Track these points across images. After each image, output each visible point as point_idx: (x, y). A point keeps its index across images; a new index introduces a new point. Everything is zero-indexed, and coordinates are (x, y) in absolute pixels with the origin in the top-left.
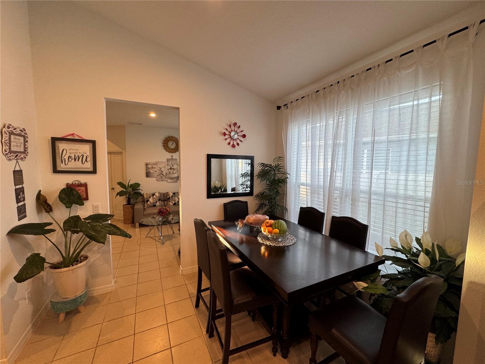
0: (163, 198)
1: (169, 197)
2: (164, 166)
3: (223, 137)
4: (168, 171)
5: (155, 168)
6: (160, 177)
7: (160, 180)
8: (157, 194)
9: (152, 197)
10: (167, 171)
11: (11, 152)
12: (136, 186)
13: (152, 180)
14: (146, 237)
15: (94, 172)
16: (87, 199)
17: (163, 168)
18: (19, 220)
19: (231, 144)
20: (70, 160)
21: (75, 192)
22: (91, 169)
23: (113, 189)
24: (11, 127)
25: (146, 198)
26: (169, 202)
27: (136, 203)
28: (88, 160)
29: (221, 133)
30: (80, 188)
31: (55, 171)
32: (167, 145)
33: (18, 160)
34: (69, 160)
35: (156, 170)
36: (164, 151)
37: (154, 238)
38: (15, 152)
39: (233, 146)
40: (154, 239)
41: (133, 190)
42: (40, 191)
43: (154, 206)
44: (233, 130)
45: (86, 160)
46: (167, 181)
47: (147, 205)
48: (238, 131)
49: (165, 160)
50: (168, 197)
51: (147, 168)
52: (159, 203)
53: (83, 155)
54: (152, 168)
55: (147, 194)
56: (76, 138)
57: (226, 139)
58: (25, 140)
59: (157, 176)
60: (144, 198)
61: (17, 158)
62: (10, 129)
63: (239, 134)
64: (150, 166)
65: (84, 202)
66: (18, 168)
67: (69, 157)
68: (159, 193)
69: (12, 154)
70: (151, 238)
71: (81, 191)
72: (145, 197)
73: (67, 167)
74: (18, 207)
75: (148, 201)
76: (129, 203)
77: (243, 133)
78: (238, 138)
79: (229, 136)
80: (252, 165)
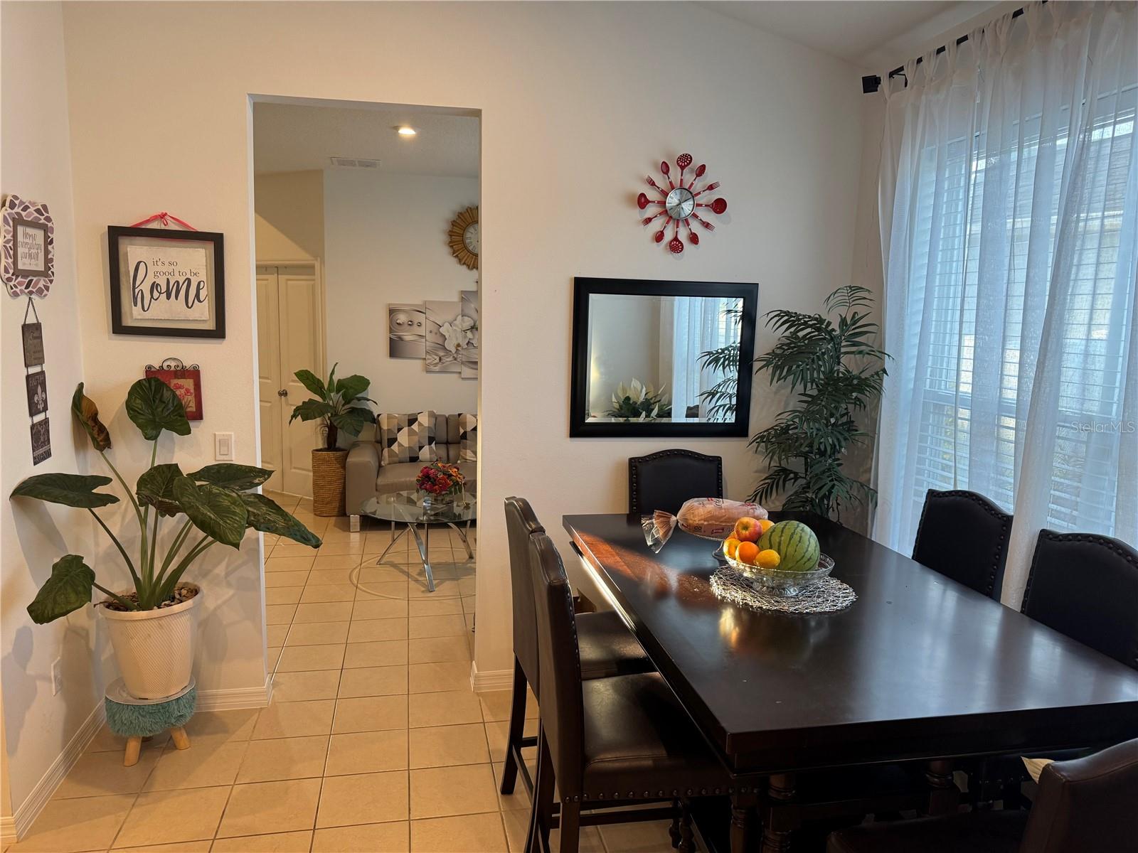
0: (442, 435)
1: (465, 433)
2: (450, 318)
3: (637, 214)
4: (466, 337)
5: (420, 325)
6: (438, 359)
7: (437, 368)
8: (424, 420)
9: (406, 429)
10: (460, 336)
11: (17, 273)
12: (355, 387)
13: (409, 368)
14: (379, 563)
15: (218, 332)
16: (198, 416)
17: (447, 325)
18: (35, 464)
19: (668, 236)
20: (156, 294)
21: (167, 394)
22: (211, 325)
23: (284, 394)
24: (17, 202)
25: (388, 430)
26: (464, 450)
27: (355, 445)
28: (203, 294)
29: (627, 198)
30: (181, 382)
31: (119, 328)
32: (463, 241)
33: (32, 296)
34: (152, 297)
35: (422, 331)
36: (453, 261)
37: (405, 568)
38: (26, 274)
39: (676, 246)
40: (403, 572)
41: (347, 399)
42: (81, 385)
43: (414, 459)
44: (677, 183)
45: (197, 296)
46: (460, 373)
47: (389, 457)
48: (699, 185)
49: (455, 298)
50: (462, 431)
51: (393, 326)
52: (431, 450)
53: (189, 280)
54: (411, 324)
55: (390, 417)
56: (173, 226)
57: (648, 221)
58: (46, 237)
59: (427, 352)
60: (380, 429)
61: (30, 289)
62: (16, 210)
63: (699, 199)
64: (402, 318)
65: (192, 424)
66: (31, 320)
67: (154, 286)
68: (432, 414)
69: (19, 279)
70: (394, 565)
71: (183, 391)
72: (385, 427)
73: (147, 315)
74: (33, 427)
75: (392, 441)
76: (331, 443)
77: (715, 195)
78: (695, 216)
79: (660, 210)
80: (748, 319)
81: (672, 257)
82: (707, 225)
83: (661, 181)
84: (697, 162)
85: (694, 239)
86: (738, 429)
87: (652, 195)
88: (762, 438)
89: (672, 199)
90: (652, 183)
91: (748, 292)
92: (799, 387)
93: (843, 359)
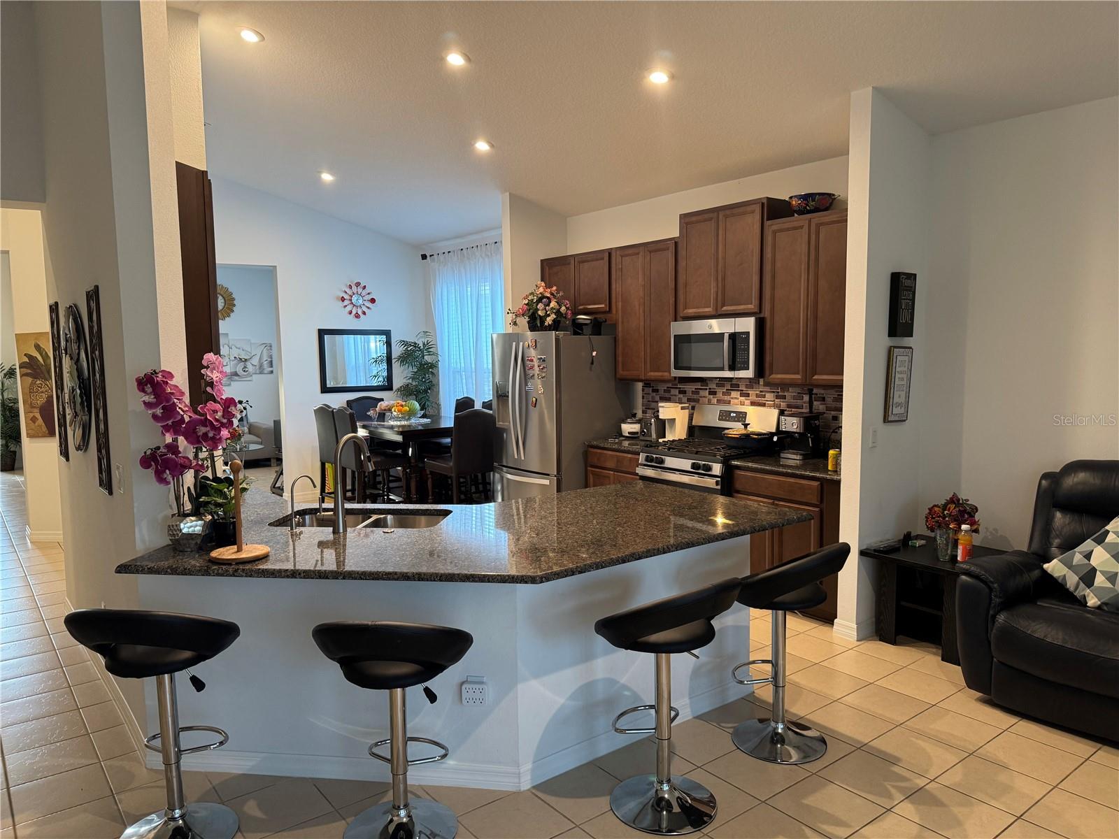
3: (341, 304)
19: (354, 312)
29: (337, 298)
39: (357, 316)
44: (355, 292)
48: (364, 293)
57: (346, 307)
63: (365, 298)
77: (370, 297)
78: (364, 304)
79: (349, 302)
80: (389, 344)
81: (356, 320)
82: (368, 308)
83: (349, 292)
84: (362, 285)
85: (364, 313)
86: (388, 387)
87: (346, 297)
88: (398, 390)
89: (354, 299)
90: (346, 292)
91: (387, 333)
92: (410, 368)
93: (426, 357)
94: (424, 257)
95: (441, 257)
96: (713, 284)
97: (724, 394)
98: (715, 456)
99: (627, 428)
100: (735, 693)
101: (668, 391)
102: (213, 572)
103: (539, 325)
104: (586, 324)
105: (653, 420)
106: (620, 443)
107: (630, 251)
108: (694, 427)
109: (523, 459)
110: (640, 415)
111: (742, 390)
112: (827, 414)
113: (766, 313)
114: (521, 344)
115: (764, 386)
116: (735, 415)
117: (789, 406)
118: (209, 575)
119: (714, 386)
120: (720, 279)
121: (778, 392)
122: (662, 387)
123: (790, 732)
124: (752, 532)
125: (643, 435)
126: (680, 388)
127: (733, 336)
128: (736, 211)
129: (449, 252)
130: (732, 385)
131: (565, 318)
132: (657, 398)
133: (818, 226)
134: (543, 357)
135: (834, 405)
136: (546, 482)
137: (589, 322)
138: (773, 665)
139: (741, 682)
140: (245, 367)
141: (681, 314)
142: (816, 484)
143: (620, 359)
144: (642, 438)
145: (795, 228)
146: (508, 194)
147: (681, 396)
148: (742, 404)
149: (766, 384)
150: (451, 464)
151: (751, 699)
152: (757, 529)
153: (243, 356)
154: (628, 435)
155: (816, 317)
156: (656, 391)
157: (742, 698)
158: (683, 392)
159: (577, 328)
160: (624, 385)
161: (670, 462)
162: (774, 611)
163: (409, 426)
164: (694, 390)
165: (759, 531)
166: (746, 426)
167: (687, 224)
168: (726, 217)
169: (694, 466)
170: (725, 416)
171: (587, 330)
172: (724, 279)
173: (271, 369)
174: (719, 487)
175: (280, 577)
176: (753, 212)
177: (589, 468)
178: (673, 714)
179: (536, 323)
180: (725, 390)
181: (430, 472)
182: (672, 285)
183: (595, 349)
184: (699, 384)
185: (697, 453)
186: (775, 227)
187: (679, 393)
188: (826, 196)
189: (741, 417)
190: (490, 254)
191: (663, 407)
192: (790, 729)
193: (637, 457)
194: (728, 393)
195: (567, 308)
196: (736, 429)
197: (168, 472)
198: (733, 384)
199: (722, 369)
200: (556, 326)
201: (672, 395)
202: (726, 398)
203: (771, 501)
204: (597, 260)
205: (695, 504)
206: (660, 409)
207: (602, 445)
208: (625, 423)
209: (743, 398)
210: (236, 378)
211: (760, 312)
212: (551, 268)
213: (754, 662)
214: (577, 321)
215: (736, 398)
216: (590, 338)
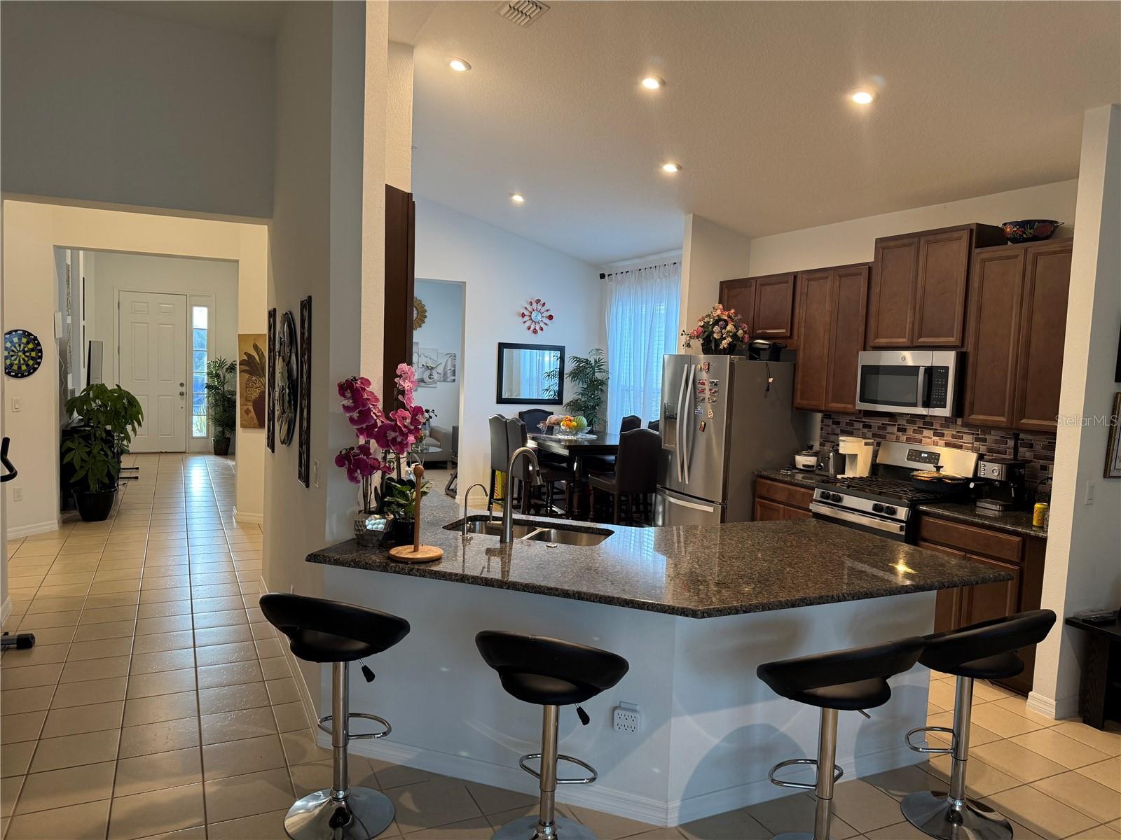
3: (521, 319)
19: (532, 328)
29: (518, 314)
39: (535, 332)
44: (535, 309)
48: (543, 309)
57: (525, 322)
63: (543, 315)
77: (548, 314)
78: (542, 320)
79: (529, 318)
80: (562, 359)
81: (533, 335)
82: (546, 324)
84: (542, 302)
85: (542, 329)
86: (558, 401)
87: (527, 313)
88: (568, 404)
89: (534, 314)
90: (526, 309)
91: (561, 349)
92: (581, 384)
93: (596, 374)
94: (602, 276)
95: (619, 276)
96: (910, 313)
97: (914, 431)
98: (900, 498)
99: (802, 460)
100: (906, 759)
101: (850, 424)
102: (391, 569)
103: (713, 348)
104: (764, 349)
105: (831, 454)
106: (793, 476)
107: (818, 275)
108: (879, 465)
109: (687, 482)
110: (817, 447)
111: (936, 429)
112: (1034, 462)
113: (969, 348)
114: (693, 366)
115: (962, 426)
116: (926, 455)
117: (990, 450)
118: (387, 571)
119: (904, 423)
120: (918, 308)
121: (978, 435)
122: (844, 420)
123: (969, 813)
124: (941, 587)
125: (820, 469)
126: (864, 422)
127: (930, 371)
128: (939, 237)
129: (627, 272)
130: (925, 423)
131: (742, 341)
132: (838, 431)
133: (1036, 256)
134: (715, 381)
135: (1044, 453)
136: (710, 509)
137: (767, 347)
138: (954, 735)
139: (916, 749)
140: (431, 375)
141: (871, 343)
142: (1017, 539)
143: (799, 387)
144: (817, 472)
145: (1008, 257)
146: (692, 215)
147: (865, 430)
148: (936, 444)
149: (965, 425)
150: (614, 482)
151: (925, 768)
152: (946, 584)
153: (430, 365)
154: (802, 467)
155: (1028, 355)
156: (838, 423)
157: (915, 765)
158: (868, 427)
159: (754, 353)
160: (801, 415)
161: (849, 501)
162: (960, 677)
163: (576, 441)
164: (880, 425)
165: (948, 587)
166: (938, 468)
167: (883, 249)
168: (928, 243)
169: (876, 508)
170: (915, 456)
171: (765, 355)
172: (922, 308)
173: (453, 378)
174: (903, 533)
175: (450, 580)
176: (959, 239)
177: (756, 499)
178: (836, 772)
179: (710, 346)
180: (916, 428)
181: (593, 487)
182: (863, 312)
183: (772, 375)
184: (887, 419)
185: (880, 494)
186: (984, 256)
187: (863, 427)
188: (1047, 223)
189: (934, 458)
190: (667, 275)
191: (844, 441)
192: (969, 809)
193: (811, 492)
194: (920, 431)
195: (745, 332)
196: (926, 471)
197: (359, 471)
198: (927, 422)
199: (915, 405)
200: (731, 350)
201: (855, 429)
202: (917, 436)
203: (962, 554)
204: (780, 283)
205: (875, 551)
206: (841, 444)
207: (773, 476)
208: (800, 455)
209: (937, 438)
210: (422, 384)
211: (963, 346)
212: (730, 291)
213: (932, 729)
214: (754, 346)
215: (929, 437)
216: (767, 364)
